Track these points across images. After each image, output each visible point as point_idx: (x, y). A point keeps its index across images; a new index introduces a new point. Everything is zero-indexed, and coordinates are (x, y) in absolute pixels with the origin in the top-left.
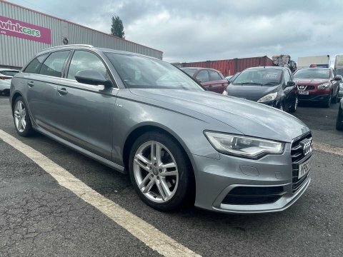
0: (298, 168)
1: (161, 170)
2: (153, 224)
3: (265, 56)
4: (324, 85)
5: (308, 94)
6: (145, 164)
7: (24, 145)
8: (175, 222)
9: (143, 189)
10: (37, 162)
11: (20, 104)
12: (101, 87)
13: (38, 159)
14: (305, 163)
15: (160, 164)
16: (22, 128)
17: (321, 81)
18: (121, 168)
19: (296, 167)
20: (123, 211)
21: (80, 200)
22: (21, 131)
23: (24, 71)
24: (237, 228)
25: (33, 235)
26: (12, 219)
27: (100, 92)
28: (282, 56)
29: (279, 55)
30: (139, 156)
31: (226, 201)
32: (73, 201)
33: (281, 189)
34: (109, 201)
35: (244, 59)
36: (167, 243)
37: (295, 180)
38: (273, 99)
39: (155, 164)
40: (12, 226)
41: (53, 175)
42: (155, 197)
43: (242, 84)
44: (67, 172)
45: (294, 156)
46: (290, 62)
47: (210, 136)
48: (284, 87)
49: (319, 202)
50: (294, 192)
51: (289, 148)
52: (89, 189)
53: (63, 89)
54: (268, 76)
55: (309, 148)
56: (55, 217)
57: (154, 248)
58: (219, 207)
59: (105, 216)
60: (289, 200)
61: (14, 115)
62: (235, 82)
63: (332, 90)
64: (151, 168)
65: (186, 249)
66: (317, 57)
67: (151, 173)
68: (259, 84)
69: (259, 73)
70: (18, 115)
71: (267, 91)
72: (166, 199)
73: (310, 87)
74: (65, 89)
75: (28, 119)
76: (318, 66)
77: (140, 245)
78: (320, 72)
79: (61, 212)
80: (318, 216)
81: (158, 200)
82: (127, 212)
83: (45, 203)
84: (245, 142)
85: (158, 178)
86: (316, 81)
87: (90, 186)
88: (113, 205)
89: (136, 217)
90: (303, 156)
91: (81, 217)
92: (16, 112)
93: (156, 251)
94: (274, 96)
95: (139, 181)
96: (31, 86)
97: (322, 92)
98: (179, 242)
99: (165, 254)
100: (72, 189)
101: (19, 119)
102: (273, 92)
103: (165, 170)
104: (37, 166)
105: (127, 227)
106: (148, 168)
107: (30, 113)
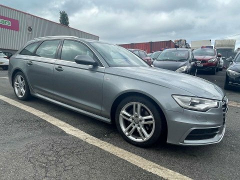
1: (141, 121)
2: (141, 156)
3: (170, 41)
4: (212, 60)
5: (202, 66)
6: (129, 117)
7: (28, 107)
8: (152, 154)
9: (127, 134)
10: (44, 118)
11: (19, 77)
12: (91, 66)
13: (43, 116)
15: (140, 117)
16: (22, 94)
17: (210, 57)
18: (109, 120)
19: (224, 115)
20: (117, 148)
21: (86, 143)
22: (20, 96)
24: (191, 155)
25: (70, 168)
26: (50, 158)
27: (90, 70)
28: (181, 40)
29: (179, 39)
30: (124, 112)
31: (188, 138)
32: (82, 144)
33: (217, 129)
34: (105, 142)
35: (156, 42)
36: (155, 167)
38: (184, 70)
39: (137, 117)
40: (53, 162)
41: (59, 127)
42: (136, 138)
43: (163, 60)
44: (68, 125)
45: (224, 109)
46: (186, 44)
47: (176, 98)
48: (190, 62)
49: (231, 136)
51: (221, 104)
52: (88, 135)
53: (59, 67)
54: (179, 55)
56: (77, 155)
57: (149, 170)
58: (183, 143)
59: (108, 153)
60: (220, 136)
61: (13, 85)
62: (158, 59)
63: (217, 63)
64: (133, 119)
65: (168, 170)
66: (203, 41)
67: (133, 122)
68: (175, 61)
69: (173, 52)
70: (17, 85)
71: (180, 65)
72: (145, 139)
73: (203, 61)
74: (61, 67)
75: (27, 88)
76: (207, 47)
77: (140, 169)
78: (208, 51)
79: (79, 152)
80: (234, 145)
81: (139, 140)
82: (120, 149)
83: (64, 146)
84: (195, 101)
85: (139, 126)
86: (207, 57)
87: (87, 133)
88: (109, 145)
89: (128, 152)
91: (93, 154)
92: (16, 83)
93: (150, 173)
94: (185, 68)
95: (124, 129)
96: (30, 64)
97: (211, 64)
98: (161, 165)
99: (157, 173)
100: (77, 136)
101: (18, 88)
102: (184, 65)
103: (144, 121)
104: (45, 121)
105: (126, 158)
106: (130, 120)
107: (30, 84)
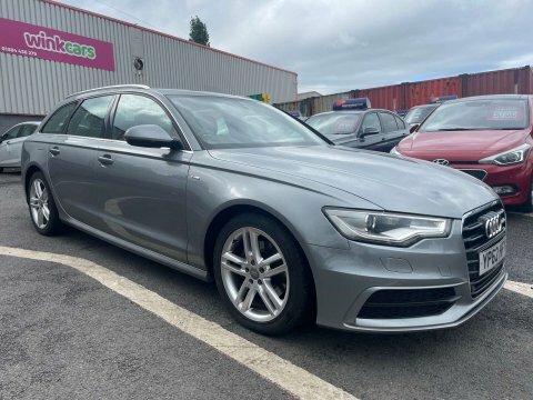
0: (478, 258)
6: (238, 266)
9: (241, 306)
11: (37, 185)
12: (166, 150)
14: (491, 250)
15: (260, 260)
16: (44, 220)
18: (203, 273)
19: (476, 256)
22: (42, 227)
23: (42, 131)
27: (166, 158)
30: (228, 255)
31: (364, 314)
33: (450, 292)
37: (474, 277)
39: (253, 262)
45: (469, 239)
47: (333, 214)
50: (474, 296)
51: (459, 227)
53: (105, 156)
55: (496, 227)
61: (29, 202)
64: (247, 270)
67: (248, 277)
70: (36, 203)
72: (276, 313)
74: (109, 157)
75: (52, 206)
85: (260, 282)
90: (485, 239)
92: (33, 199)
95: (233, 294)
96: (55, 153)
101: (37, 208)
103: (268, 267)
106: (243, 271)
107: (56, 198)
